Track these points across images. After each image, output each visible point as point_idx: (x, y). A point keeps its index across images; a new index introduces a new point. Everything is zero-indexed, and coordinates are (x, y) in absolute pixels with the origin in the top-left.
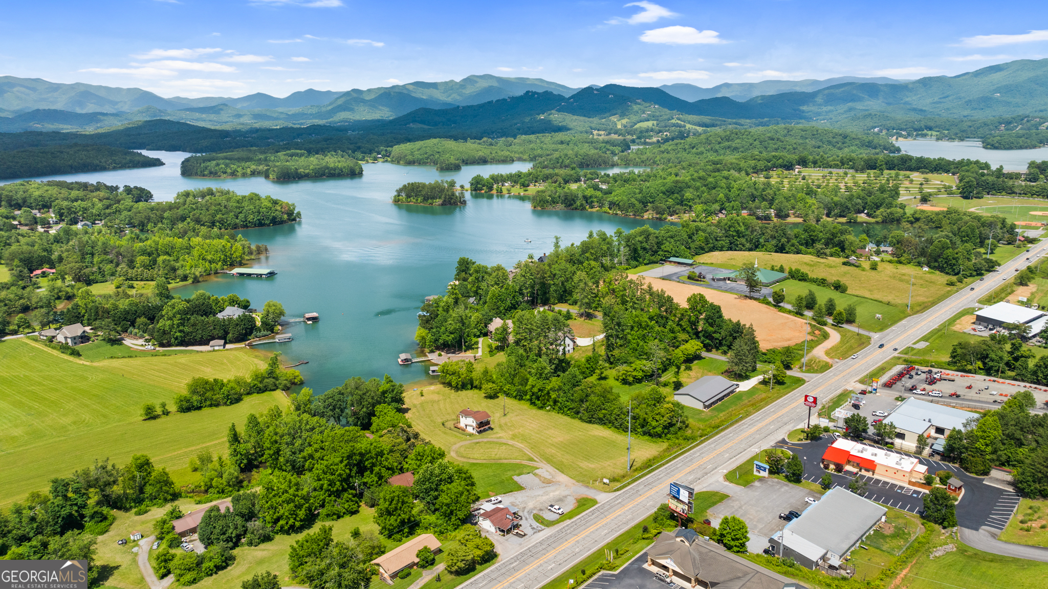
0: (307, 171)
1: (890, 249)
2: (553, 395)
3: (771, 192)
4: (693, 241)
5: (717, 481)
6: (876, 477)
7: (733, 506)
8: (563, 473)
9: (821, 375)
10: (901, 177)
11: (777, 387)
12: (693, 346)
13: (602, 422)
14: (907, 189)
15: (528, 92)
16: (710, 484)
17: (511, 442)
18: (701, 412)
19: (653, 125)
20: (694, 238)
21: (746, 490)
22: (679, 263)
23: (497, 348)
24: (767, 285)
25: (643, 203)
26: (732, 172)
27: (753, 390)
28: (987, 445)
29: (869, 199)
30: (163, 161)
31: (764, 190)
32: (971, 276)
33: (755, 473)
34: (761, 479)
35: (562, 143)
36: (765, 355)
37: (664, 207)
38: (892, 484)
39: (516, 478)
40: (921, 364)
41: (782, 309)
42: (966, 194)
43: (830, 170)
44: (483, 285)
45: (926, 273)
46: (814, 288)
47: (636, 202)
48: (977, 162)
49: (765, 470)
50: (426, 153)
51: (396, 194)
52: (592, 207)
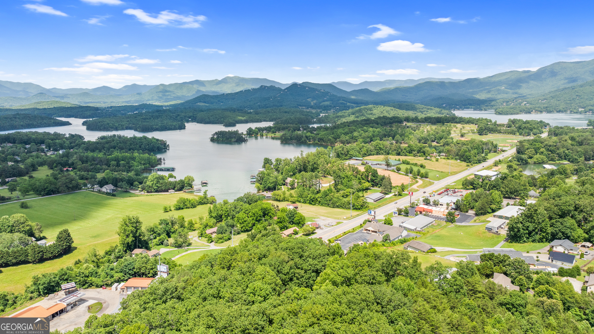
0: (157, 127)
1: (444, 154)
2: (319, 199)
3: (393, 133)
4: (362, 151)
5: (381, 217)
6: (433, 214)
8: (329, 218)
10: (452, 126)
11: (399, 196)
12: (367, 184)
13: (338, 207)
14: (455, 131)
15: (262, 86)
18: (373, 203)
19: (330, 103)
20: (362, 150)
22: (357, 159)
23: (290, 189)
24: (394, 166)
25: (335, 138)
26: (374, 124)
27: (391, 197)
28: (467, 203)
29: (437, 135)
31: (390, 132)
32: (476, 163)
33: (393, 215)
34: (395, 216)
35: (286, 112)
37: (345, 140)
38: (438, 215)
39: (313, 220)
40: (452, 188)
41: (399, 173)
42: (481, 132)
43: (420, 123)
44: (280, 166)
45: (458, 162)
46: (413, 166)
47: (332, 139)
48: (486, 119)
49: (396, 214)
50: (216, 118)
51: (212, 136)
52: (310, 141)
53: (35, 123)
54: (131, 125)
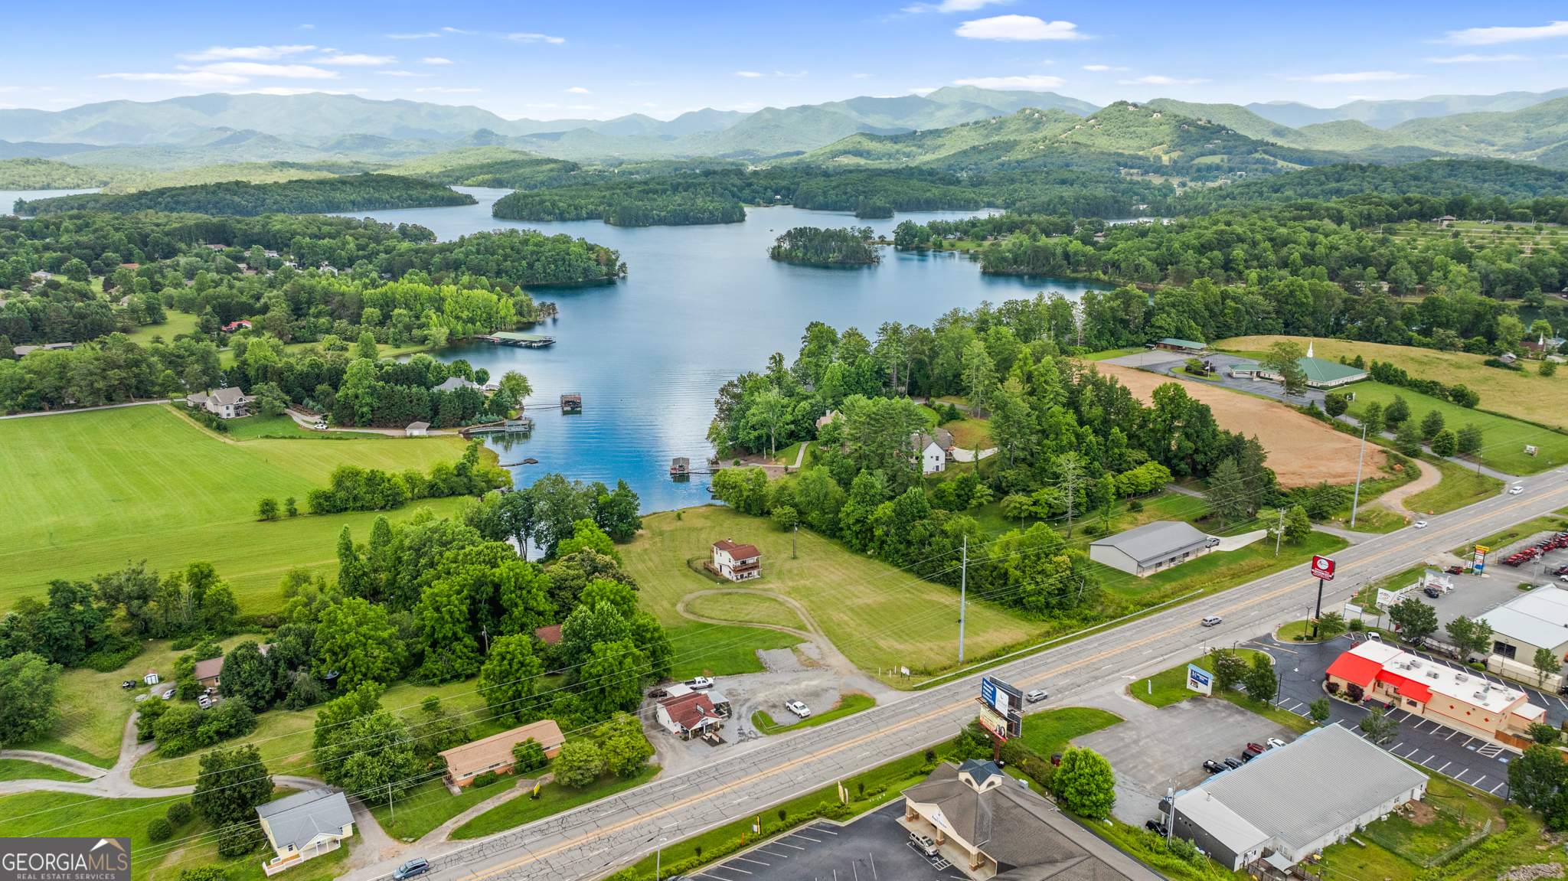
2: (879, 532)
3: (1386, 252)
5: (1112, 693)
6: (1428, 716)
7: (1123, 739)
8: (843, 652)
9: (1382, 536)
11: (1288, 550)
12: (1148, 472)
15: (1023, 110)
16: (1098, 697)
17: (782, 598)
18: (1132, 579)
19: (1222, 161)
21: (1160, 712)
22: (1176, 348)
24: (1320, 389)
26: (1326, 221)
27: (1247, 550)
30: (476, 198)
33: (1190, 686)
34: (1197, 698)
36: (1287, 496)
38: (1460, 734)
39: (761, 653)
41: (1340, 427)
43: (1509, 223)
44: (824, 360)
46: (1410, 395)
47: (1148, 264)
49: (1205, 683)
50: (845, 193)
51: (776, 244)
52: (1075, 271)
53: (385, 197)
54: (601, 208)
